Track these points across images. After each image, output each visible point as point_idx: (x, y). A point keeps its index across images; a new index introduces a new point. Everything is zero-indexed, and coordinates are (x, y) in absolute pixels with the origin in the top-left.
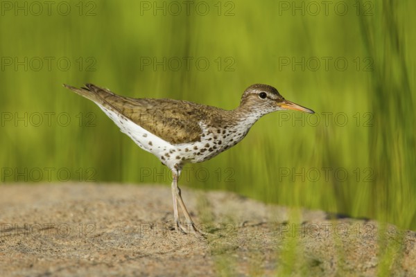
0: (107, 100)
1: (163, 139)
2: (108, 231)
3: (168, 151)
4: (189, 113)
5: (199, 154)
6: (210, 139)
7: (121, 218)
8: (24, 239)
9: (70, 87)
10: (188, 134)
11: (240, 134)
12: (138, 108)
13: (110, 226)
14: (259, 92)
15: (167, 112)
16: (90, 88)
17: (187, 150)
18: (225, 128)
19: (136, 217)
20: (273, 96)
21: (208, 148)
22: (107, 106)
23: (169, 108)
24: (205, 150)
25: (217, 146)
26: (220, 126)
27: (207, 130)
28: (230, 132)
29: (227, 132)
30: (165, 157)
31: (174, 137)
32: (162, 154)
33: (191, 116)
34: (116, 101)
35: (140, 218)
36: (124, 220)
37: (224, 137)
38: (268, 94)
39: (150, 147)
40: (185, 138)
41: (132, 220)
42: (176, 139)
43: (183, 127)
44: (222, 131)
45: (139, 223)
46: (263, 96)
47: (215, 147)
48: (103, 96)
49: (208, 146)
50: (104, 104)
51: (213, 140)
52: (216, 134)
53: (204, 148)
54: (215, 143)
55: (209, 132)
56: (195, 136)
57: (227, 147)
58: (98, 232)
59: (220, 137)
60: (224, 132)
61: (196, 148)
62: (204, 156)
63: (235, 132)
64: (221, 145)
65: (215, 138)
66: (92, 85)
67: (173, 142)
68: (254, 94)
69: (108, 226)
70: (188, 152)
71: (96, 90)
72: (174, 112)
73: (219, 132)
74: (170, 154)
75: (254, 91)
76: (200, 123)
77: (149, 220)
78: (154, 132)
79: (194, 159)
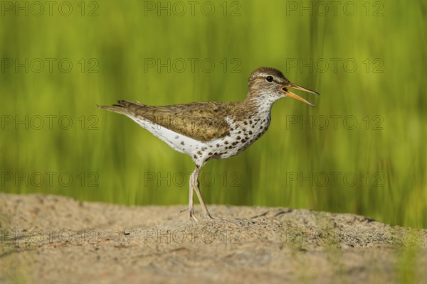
0: (138, 111)
1: (194, 139)
2: (239, 252)
3: (200, 149)
4: (216, 111)
5: (230, 147)
6: (240, 132)
7: (251, 239)
8: (156, 260)
9: (102, 107)
10: (217, 130)
11: (264, 121)
12: (168, 114)
13: (240, 247)
14: (265, 75)
15: (195, 113)
16: (121, 104)
17: (218, 146)
18: (250, 117)
19: (266, 238)
20: (279, 80)
21: (240, 141)
22: (139, 117)
23: (197, 108)
24: (237, 142)
25: (249, 136)
26: (245, 118)
27: (235, 124)
28: (256, 120)
29: (254, 122)
30: (197, 155)
31: (204, 135)
32: (195, 152)
33: (217, 114)
34: (147, 111)
35: (269, 239)
36: (254, 242)
37: (253, 127)
38: (275, 78)
39: (182, 147)
40: (214, 135)
41: (262, 241)
42: (206, 137)
43: (211, 124)
44: (248, 122)
45: (268, 244)
46: (270, 79)
47: (247, 138)
48: (134, 109)
49: (239, 138)
50: (137, 115)
51: (242, 132)
52: (244, 126)
53: (235, 141)
54: (245, 134)
55: (237, 126)
56: (223, 131)
57: (259, 135)
58: (230, 253)
59: (249, 128)
60: (251, 122)
61: (226, 143)
62: (237, 148)
63: (259, 120)
64: (253, 135)
65: (244, 130)
66: (123, 101)
67: (203, 139)
68: (261, 78)
69: (239, 247)
70: (219, 148)
71: (127, 105)
72: (201, 112)
73: (246, 123)
74: (202, 152)
75: (261, 75)
76: (227, 119)
77: (278, 241)
78: (185, 133)
79: (226, 153)
